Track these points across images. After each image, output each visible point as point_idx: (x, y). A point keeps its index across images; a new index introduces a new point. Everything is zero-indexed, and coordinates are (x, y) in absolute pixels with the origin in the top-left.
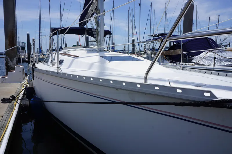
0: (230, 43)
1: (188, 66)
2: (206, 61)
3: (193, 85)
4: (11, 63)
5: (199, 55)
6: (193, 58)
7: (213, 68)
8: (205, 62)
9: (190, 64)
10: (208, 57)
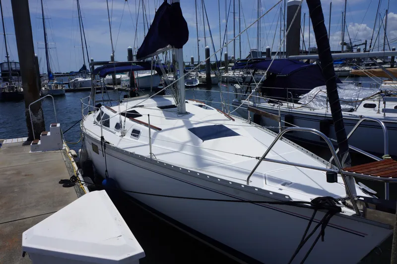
0: (366, 41)
1: (293, 109)
2: (318, 103)
3: (282, 183)
4: (35, 118)
5: (309, 93)
6: (300, 97)
7: (326, 115)
8: (316, 104)
9: (296, 105)
10: (321, 96)
